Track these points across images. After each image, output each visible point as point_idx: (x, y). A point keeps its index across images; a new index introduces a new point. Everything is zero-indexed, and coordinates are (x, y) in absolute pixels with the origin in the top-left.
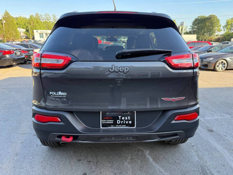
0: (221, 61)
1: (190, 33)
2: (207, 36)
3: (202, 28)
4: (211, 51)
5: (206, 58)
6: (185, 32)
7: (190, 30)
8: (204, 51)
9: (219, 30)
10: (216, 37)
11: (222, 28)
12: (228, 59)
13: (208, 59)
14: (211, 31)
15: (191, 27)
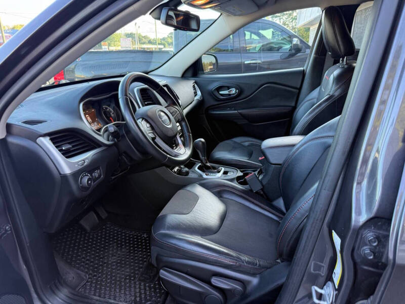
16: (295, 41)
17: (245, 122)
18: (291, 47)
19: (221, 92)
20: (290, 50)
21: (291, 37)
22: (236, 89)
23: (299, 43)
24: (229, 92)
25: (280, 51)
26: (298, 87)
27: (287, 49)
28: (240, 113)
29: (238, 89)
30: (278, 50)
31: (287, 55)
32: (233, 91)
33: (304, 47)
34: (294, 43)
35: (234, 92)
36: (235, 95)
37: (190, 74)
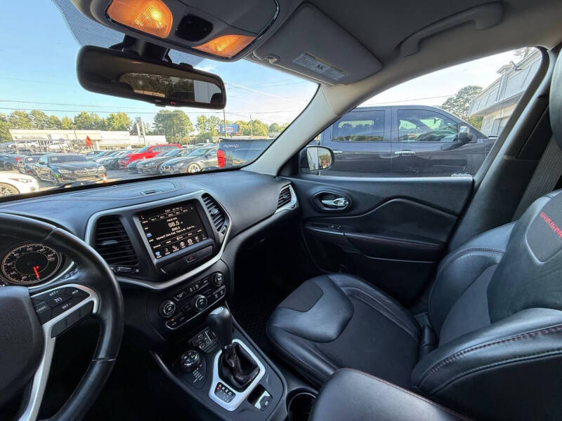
0: (192, 166)
1: (155, 133)
2: (179, 137)
3: (170, 127)
4: (180, 156)
5: (175, 164)
6: (147, 131)
7: (154, 129)
8: (174, 157)
9: (192, 130)
10: (191, 139)
11: (194, 127)
12: (198, 162)
13: (178, 165)
14: (182, 131)
15: (154, 125)
16: (463, 129)
17: (356, 251)
18: (457, 136)
19: (324, 201)
20: (454, 140)
21: (458, 124)
22: (347, 199)
23: (468, 132)
24: (335, 202)
25: (442, 140)
26: (458, 210)
27: (451, 139)
28: (348, 238)
29: (349, 201)
30: (439, 140)
31: (450, 146)
32: (342, 202)
33: (474, 136)
34: (462, 131)
35: (342, 204)
36: (343, 208)
37: (287, 172)
